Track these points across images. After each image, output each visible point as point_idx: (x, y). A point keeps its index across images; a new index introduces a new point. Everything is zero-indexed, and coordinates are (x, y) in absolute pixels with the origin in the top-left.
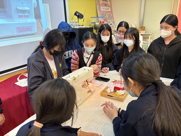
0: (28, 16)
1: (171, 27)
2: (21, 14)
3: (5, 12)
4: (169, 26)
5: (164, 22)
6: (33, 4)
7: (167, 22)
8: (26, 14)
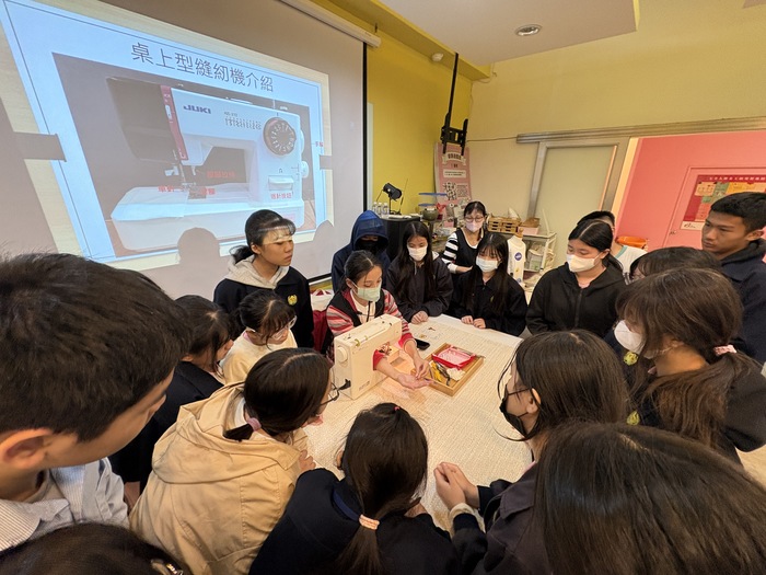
0: (289, 196)
1: (594, 252)
2: (276, 192)
3: (247, 189)
4: (588, 248)
5: (577, 238)
6: (301, 171)
7: (584, 240)
8: (286, 192)
